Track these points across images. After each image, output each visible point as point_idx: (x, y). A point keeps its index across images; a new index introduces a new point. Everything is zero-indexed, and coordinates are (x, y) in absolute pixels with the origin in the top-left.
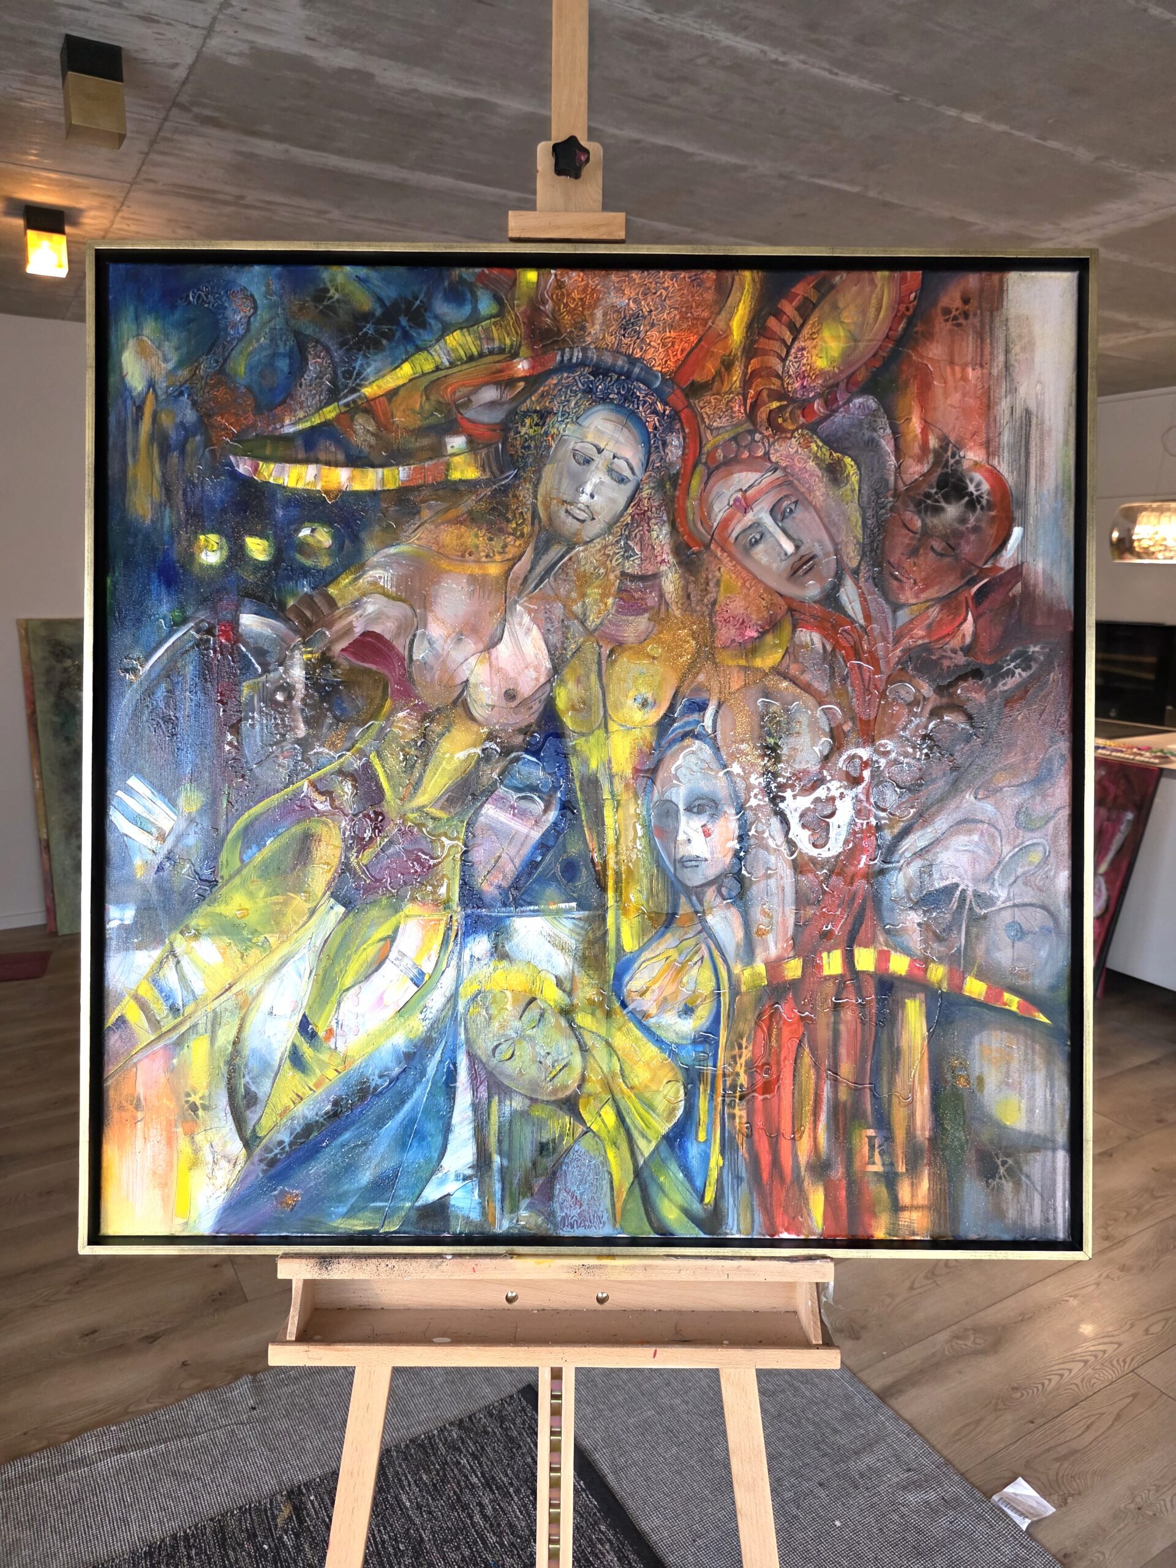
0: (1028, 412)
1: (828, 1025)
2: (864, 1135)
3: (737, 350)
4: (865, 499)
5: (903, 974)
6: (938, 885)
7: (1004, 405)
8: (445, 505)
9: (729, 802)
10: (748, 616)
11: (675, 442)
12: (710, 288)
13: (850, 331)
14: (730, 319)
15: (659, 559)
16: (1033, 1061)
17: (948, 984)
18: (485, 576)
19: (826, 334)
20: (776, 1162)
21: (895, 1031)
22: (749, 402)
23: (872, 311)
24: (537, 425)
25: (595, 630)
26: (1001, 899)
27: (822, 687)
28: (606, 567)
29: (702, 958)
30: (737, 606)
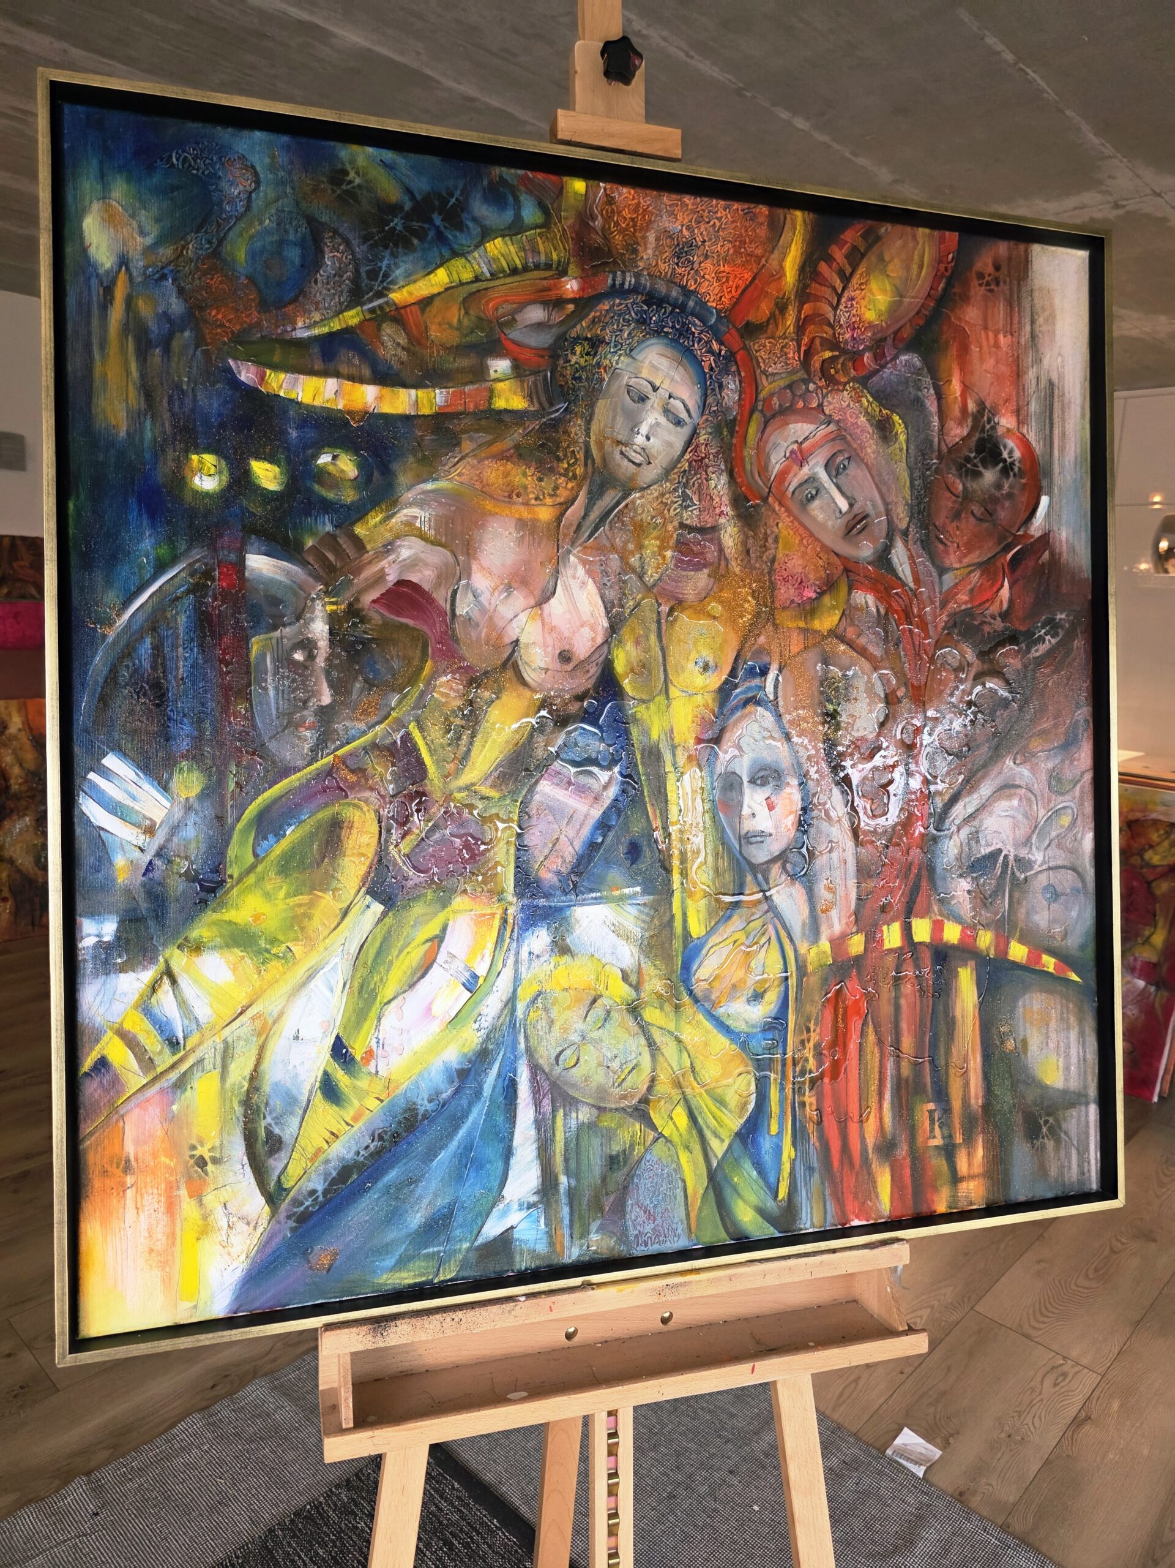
0: (1051, 383)
1: (889, 1000)
2: (924, 1110)
3: (790, 293)
4: (912, 459)
6: (985, 851)
7: (1031, 375)
8: (490, 437)
9: (792, 772)
10: (806, 576)
11: (731, 385)
12: (762, 224)
13: (895, 286)
14: (783, 259)
15: (718, 511)
16: (1068, 1019)
18: (535, 521)
19: (874, 285)
20: (845, 1147)
21: (950, 1001)
22: (803, 349)
23: (915, 267)
24: (588, 354)
25: (654, 585)
26: (1039, 863)
27: (877, 651)
28: (663, 517)
29: (770, 939)
30: (796, 564)
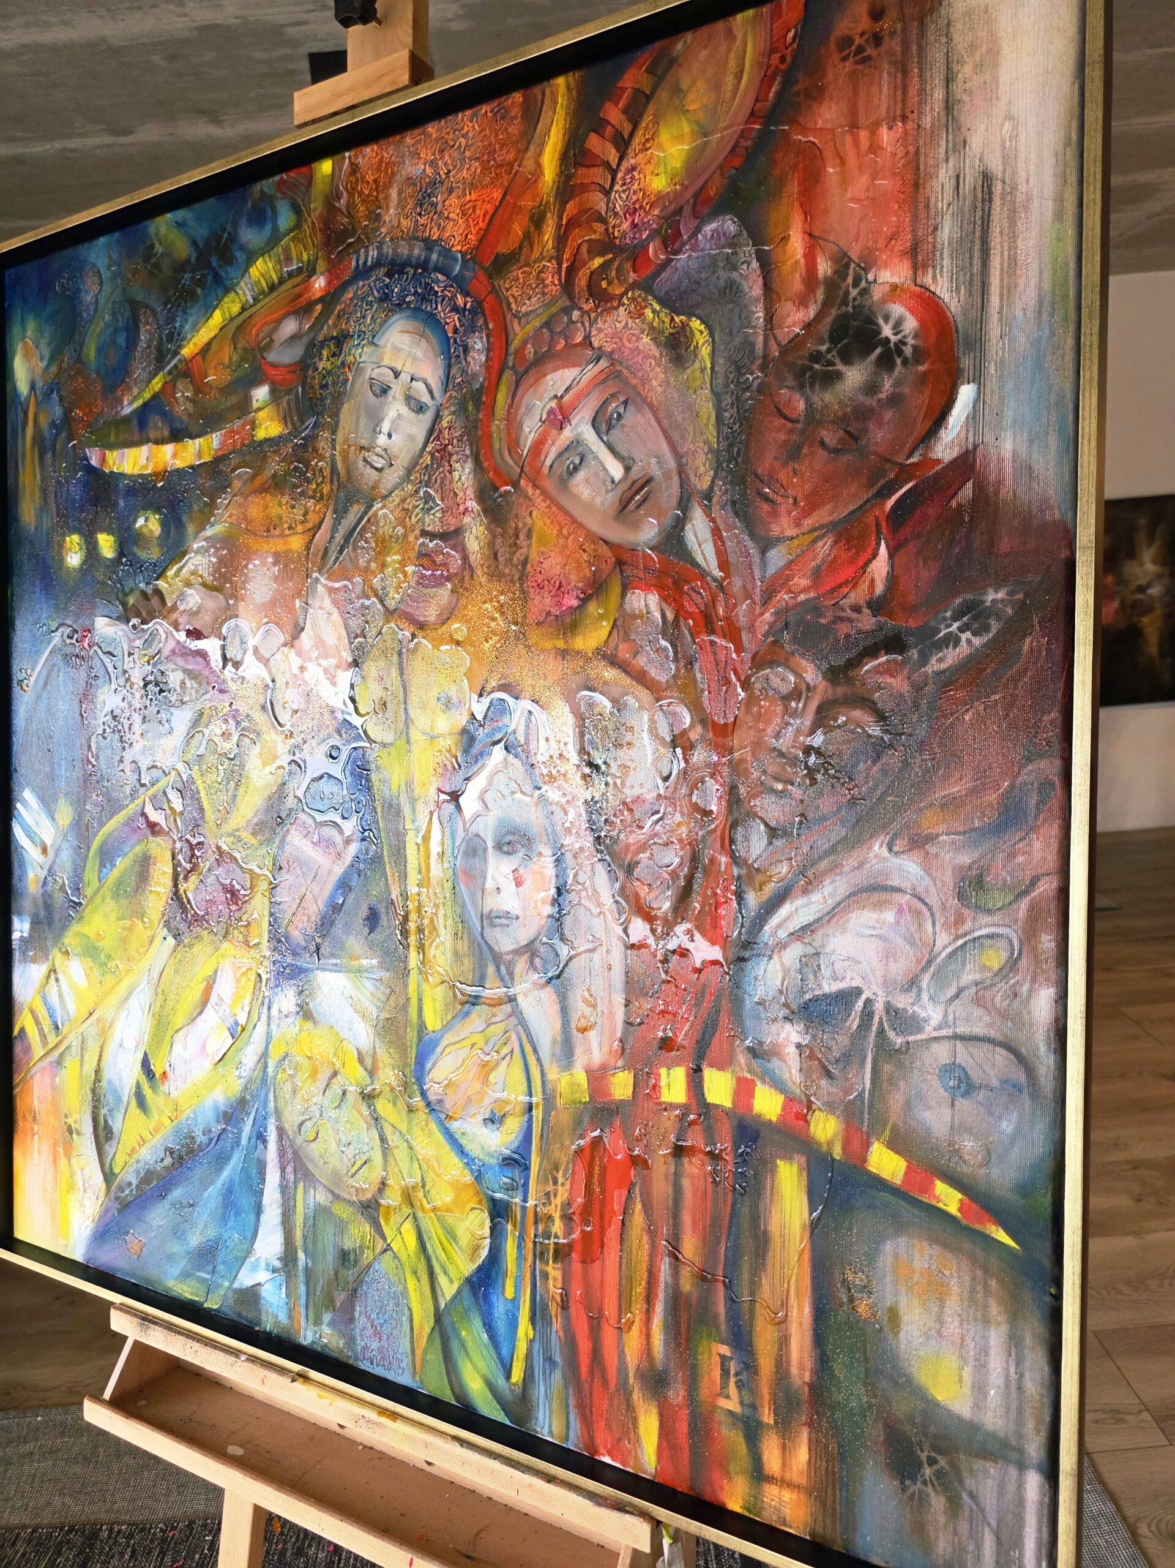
0: (987, 178)
1: (666, 1176)
2: (714, 1353)
3: (549, 195)
4: (721, 380)
5: (774, 1119)
6: (829, 987)
7: (944, 176)
9: (545, 838)
10: (566, 578)
11: (478, 343)
12: (515, 117)
13: (697, 122)
14: (540, 154)
15: (462, 508)
16: (986, 1307)
17: (844, 1149)
18: (288, 552)
19: (664, 136)
20: (596, 1353)
21: (761, 1205)
22: (565, 265)
23: (730, 79)
24: (334, 355)
25: (395, 609)
26: (934, 1023)
27: (661, 676)
29: (512, 1051)
30: (553, 565)
